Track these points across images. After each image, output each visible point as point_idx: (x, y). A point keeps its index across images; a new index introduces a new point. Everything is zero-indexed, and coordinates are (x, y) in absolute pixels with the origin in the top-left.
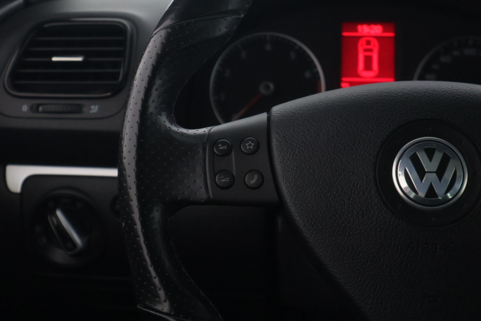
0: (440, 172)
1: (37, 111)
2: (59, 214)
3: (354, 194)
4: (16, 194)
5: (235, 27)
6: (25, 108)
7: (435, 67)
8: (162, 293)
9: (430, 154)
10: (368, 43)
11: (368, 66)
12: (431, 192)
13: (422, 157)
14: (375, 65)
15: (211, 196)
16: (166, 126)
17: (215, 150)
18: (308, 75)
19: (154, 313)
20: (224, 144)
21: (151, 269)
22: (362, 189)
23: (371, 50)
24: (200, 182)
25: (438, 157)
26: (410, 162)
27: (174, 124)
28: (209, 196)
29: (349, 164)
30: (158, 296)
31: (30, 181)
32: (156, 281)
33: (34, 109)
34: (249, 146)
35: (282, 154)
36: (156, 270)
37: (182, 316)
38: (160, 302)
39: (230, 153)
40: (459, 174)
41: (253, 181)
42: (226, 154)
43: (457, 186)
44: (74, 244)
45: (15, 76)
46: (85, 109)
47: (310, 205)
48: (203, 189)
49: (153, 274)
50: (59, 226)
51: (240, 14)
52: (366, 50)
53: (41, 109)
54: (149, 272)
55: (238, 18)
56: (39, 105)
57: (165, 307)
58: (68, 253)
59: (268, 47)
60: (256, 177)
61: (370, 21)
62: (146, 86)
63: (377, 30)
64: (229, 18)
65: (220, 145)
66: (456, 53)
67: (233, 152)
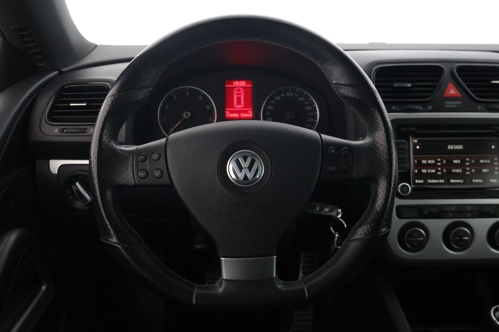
0: (250, 168)
1: (63, 132)
2: (77, 184)
3: (208, 180)
4: (55, 174)
5: (148, 95)
6: (56, 131)
7: (273, 102)
8: (112, 232)
9: (245, 158)
10: (239, 90)
11: (239, 103)
12: (246, 177)
13: (241, 160)
14: (242, 102)
15: (137, 182)
16: (113, 147)
17: (138, 159)
18: (208, 107)
19: (108, 242)
20: (143, 155)
21: (106, 221)
22: (211, 177)
23: (240, 94)
24: (131, 175)
25: (249, 160)
26: (235, 163)
27: (118, 145)
28: (135, 183)
29: (205, 164)
30: (110, 234)
31: (62, 167)
32: (109, 226)
33: (62, 131)
34: (155, 156)
35: (172, 160)
36: (109, 221)
37: (122, 244)
38: (111, 237)
39: (147, 159)
40: (260, 168)
41: (157, 174)
42: (144, 160)
43: (259, 173)
44: (86, 200)
45: (51, 114)
46: (87, 131)
47: (186, 186)
48: (132, 179)
49: (107, 223)
50: (78, 190)
51: (150, 88)
52: (237, 94)
53: (65, 131)
54: (105, 222)
55: (150, 90)
56: (64, 129)
57: (114, 240)
58: (83, 204)
59: (188, 94)
60: (159, 172)
61: (239, 79)
62: (101, 127)
63: (243, 83)
64: (144, 90)
65: (141, 156)
66: (283, 95)
67: (147, 160)
